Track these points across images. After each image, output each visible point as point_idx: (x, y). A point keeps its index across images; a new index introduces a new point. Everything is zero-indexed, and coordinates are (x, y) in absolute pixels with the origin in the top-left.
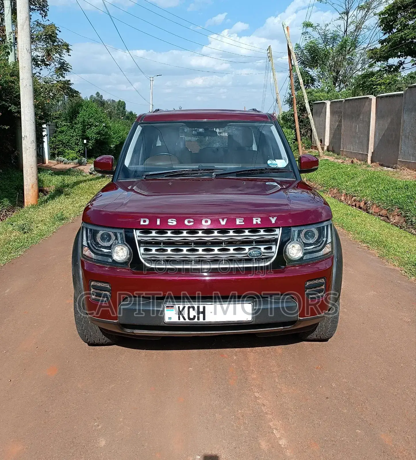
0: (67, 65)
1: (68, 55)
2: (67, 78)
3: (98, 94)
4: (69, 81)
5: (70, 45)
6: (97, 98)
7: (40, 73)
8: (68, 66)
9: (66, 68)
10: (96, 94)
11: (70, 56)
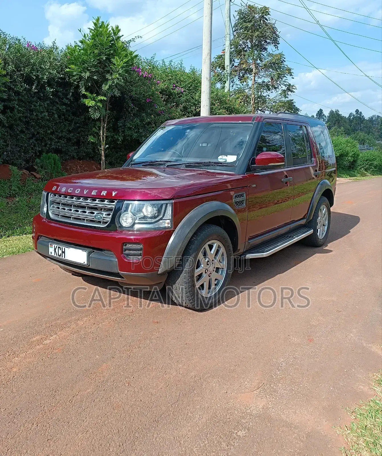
0: (292, 87)
1: (292, 78)
2: (290, 98)
3: (357, 111)
4: (293, 100)
5: (292, 69)
6: (356, 115)
7: (269, 96)
8: (294, 87)
9: (292, 89)
10: (356, 112)
11: (294, 78)
